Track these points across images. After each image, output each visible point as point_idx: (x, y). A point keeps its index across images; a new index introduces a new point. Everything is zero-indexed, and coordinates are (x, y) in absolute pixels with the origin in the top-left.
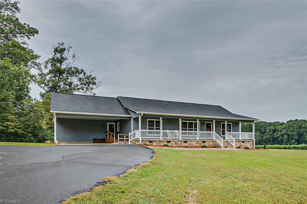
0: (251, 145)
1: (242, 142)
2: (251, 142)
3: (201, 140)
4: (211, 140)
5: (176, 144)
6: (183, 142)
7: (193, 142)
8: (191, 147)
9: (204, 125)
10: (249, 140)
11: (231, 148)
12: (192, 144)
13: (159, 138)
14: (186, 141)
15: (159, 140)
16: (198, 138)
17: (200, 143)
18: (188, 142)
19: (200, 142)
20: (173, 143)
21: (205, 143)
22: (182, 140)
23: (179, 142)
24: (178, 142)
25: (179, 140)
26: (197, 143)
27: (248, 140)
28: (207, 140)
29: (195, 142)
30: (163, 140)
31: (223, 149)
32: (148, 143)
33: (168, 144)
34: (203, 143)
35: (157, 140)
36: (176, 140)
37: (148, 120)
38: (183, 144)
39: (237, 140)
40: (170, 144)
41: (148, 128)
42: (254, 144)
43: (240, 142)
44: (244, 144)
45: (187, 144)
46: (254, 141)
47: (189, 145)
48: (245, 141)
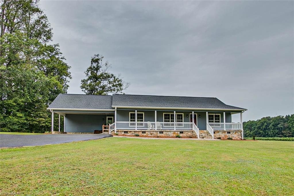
0: (238, 136)
1: (227, 133)
2: (239, 132)
3: (178, 131)
4: (189, 131)
5: (151, 134)
6: (159, 132)
7: (169, 133)
8: (168, 137)
9: (188, 116)
10: (236, 131)
11: (209, 138)
12: (169, 134)
13: (134, 129)
14: (163, 132)
15: (134, 130)
16: (175, 129)
17: (178, 133)
18: (164, 133)
20: (149, 134)
21: (183, 133)
22: (158, 131)
23: (155, 133)
24: (153, 132)
25: (154, 131)
26: (174, 133)
27: (234, 131)
28: (184, 131)
29: (171, 132)
30: (137, 131)
33: (143, 134)
34: (180, 133)
35: (132, 130)
36: (151, 131)
37: (130, 113)
38: (159, 135)
39: (221, 131)
40: (145, 134)
41: (130, 120)
42: (242, 135)
43: (225, 132)
44: (230, 135)
45: (163, 135)
46: (242, 132)
47: (165, 135)
48: (231, 132)
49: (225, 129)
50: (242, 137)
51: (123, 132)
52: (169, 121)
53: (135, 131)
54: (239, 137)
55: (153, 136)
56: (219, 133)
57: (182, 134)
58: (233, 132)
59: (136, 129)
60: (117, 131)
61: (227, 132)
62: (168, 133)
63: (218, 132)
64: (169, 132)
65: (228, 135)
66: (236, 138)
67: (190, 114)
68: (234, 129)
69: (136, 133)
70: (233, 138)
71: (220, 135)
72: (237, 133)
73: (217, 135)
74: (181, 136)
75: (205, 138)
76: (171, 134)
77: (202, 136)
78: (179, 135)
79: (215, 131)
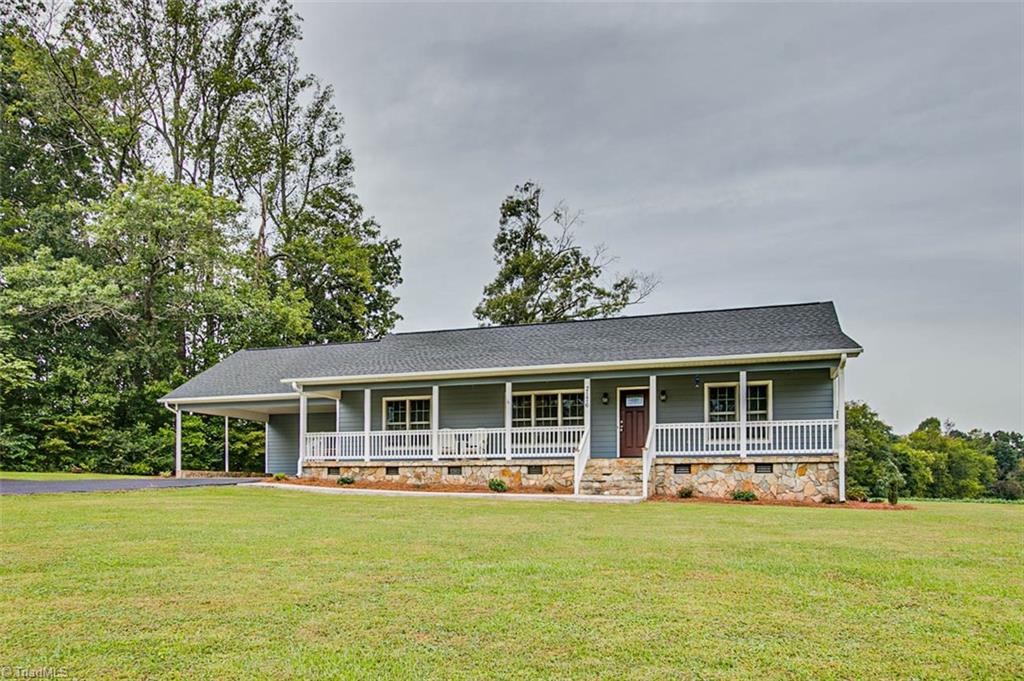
0: (817, 483)
1: (752, 468)
3: (518, 462)
5: (418, 477)
6: (445, 470)
7: (485, 471)
10: (807, 459)
12: (483, 477)
13: (360, 458)
14: (459, 468)
15: (357, 464)
16: (508, 456)
17: (519, 472)
18: (467, 471)
19: (518, 468)
20: (409, 475)
21: (541, 472)
22: (440, 464)
23: (430, 471)
24: (424, 469)
25: (426, 463)
26: (503, 473)
27: (793, 460)
28: (545, 462)
29: (494, 469)
30: (369, 464)
31: (579, 496)
32: (324, 474)
33: (389, 477)
34: (529, 473)
35: (351, 464)
36: (416, 464)
37: (385, 400)
38: (447, 478)
40: (396, 478)
41: (385, 427)
42: (838, 478)
43: (743, 467)
44: (769, 477)
45: (461, 479)
46: (838, 463)
47: (469, 480)
48: (775, 466)
49: (743, 453)
50: (838, 487)
51: (326, 470)
52: (529, 424)
53: (363, 465)
54: (819, 488)
55: (423, 482)
56: (710, 471)
57: (535, 476)
58: (786, 466)
59: (367, 457)
60: (304, 468)
61: (757, 465)
62: (479, 474)
63: (708, 465)
64: (486, 466)
65: (756, 478)
66: (807, 492)
67: (621, 392)
68: (797, 452)
69: (367, 472)
70: (789, 496)
71: (717, 481)
72: (811, 471)
73: (700, 481)
74: (532, 482)
75: (606, 493)
76: (492, 475)
77: (600, 482)
78: (524, 480)
79: (687, 461)
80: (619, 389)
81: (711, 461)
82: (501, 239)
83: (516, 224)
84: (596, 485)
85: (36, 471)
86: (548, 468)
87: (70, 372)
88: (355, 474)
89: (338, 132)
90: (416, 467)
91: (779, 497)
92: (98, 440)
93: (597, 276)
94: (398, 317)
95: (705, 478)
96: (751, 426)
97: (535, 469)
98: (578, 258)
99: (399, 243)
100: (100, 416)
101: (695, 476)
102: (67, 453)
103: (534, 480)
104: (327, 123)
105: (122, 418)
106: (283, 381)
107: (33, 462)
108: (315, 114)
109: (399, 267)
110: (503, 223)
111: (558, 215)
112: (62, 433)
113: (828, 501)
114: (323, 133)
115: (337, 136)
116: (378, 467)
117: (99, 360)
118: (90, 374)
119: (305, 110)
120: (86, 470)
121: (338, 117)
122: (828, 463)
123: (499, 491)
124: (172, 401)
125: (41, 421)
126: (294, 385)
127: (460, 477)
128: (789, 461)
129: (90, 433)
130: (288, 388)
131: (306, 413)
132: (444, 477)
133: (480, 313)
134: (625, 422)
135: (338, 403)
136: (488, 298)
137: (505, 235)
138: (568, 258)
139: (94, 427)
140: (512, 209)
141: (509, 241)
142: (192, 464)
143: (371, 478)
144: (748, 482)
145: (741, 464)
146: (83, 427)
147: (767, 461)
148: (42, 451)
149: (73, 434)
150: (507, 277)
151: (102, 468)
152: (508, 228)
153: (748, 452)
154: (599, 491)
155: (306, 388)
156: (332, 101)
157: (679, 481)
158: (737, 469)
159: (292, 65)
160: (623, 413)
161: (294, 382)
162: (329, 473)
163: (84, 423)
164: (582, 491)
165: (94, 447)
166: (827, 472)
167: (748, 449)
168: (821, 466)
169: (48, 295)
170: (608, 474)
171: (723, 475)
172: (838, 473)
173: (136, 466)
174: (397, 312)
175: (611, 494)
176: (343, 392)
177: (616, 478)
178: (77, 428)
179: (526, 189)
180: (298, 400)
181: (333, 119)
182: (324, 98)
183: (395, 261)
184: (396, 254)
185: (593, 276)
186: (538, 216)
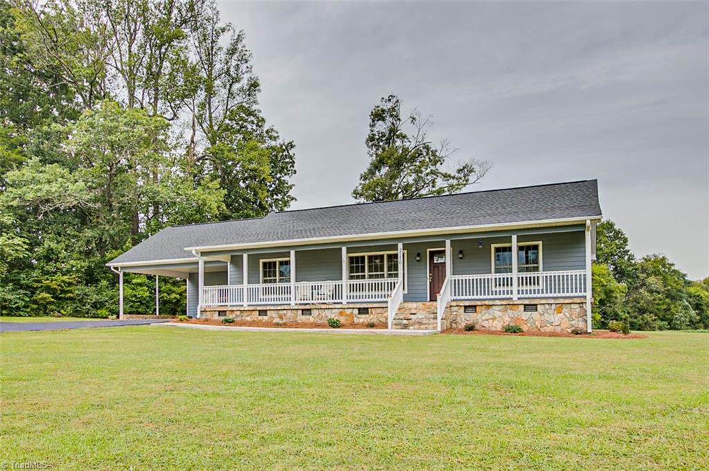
0: (571, 319)
1: (522, 308)
3: (351, 306)
4: (384, 305)
5: (281, 317)
6: (300, 312)
7: (328, 312)
9: (418, 259)
10: (562, 301)
11: (426, 328)
12: (327, 317)
13: (241, 304)
14: (310, 310)
15: (238, 308)
17: (352, 313)
18: (315, 313)
19: (351, 310)
20: (274, 316)
21: (367, 313)
22: (296, 307)
23: (289, 313)
24: (285, 312)
25: (286, 307)
26: (341, 314)
27: (552, 301)
29: (334, 311)
30: (247, 308)
31: (391, 330)
32: (216, 316)
33: (260, 318)
34: (359, 313)
35: (234, 308)
36: (279, 308)
37: (261, 261)
38: (301, 318)
39: (498, 302)
40: (265, 318)
41: (261, 281)
42: (586, 315)
43: (515, 307)
44: (534, 314)
45: (310, 319)
46: (585, 303)
47: (317, 319)
48: (538, 306)
49: (515, 296)
50: (586, 322)
51: (217, 313)
52: (363, 277)
53: (242, 309)
54: (572, 323)
55: (284, 321)
56: (491, 310)
57: (364, 316)
58: (547, 306)
59: (245, 303)
60: (201, 311)
61: (525, 305)
62: (323, 315)
63: (489, 306)
64: (329, 309)
65: (526, 315)
66: (563, 326)
67: (430, 252)
68: (555, 295)
69: (245, 314)
70: (549, 329)
71: (496, 318)
72: (565, 310)
73: (484, 318)
74: (361, 321)
75: (411, 327)
76: (333, 315)
77: (407, 319)
78: (355, 319)
79: (473, 303)
80: (428, 250)
81: (491, 303)
82: (371, 139)
83: (382, 127)
84: (405, 322)
85: (30, 316)
86: (373, 309)
87: (53, 245)
88: (237, 316)
89: (248, 64)
90: (279, 310)
91: (542, 330)
92: (73, 293)
93: (441, 164)
94: (292, 199)
95: (487, 316)
96: (520, 276)
97: (363, 311)
98: (428, 150)
99: (294, 144)
100: (74, 276)
101: (479, 315)
102: (50, 303)
103: (363, 319)
104: (240, 58)
105: (90, 277)
106: (186, 249)
107: (28, 310)
108: (232, 51)
109: (294, 162)
110: (372, 126)
111: (413, 119)
112: (48, 289)
113: (576, 333)
114: (238, 65)
115: (248, 67)
116: (253, 311)
117: (74, 237)
118: (67, 246)
119: (225, 50)
120: (65, 315)
121: (248, 53)
122: (579, 303)
123: (334, 328)
124: (116, 265)
125: (33, 281)
126: (194, 252)
127: (311, 317)
128: (549, 302)
129: (68, 289)
130: (190, 254)
131: (203, 271)
132: (299, 318)
133: (356, 194)
134: (433, 274)
135: (229, 264)
136: (363, 182)
137: (374, 135)
138: (421, 151)
139: (70, 284)
140: (378, 116)
141: (378, 139)
142: (140, 310)
143: (248, 319)
144: (518, 319)
145: (513, 305)
146: (63, 284)
147: (533, 303)
148: (35, 302)
149: (56, 289)
150: (376, 167)
151: (76, 313)
152: (376, 130)
153: (519, 296)
154: (406, 327)
155: (203, 254)
156: (244, 42)
157: (468, 318)
158: (511, 309)
159: (215, 17)
160: (432, 268)
161: (193, 249)
162: (219, 315)
163: (63, 281)
164: (394, 326)
165: (71, 299)
166: (578, 310)
167: (519, 293)
168: (573, 306)
169: (37, 191)
170: (414, 314)
171: (500, 314)
172: (586, 311)
173: (99, 312)
174: (292, 196)
175: (414, 329)
176: (232, 256)
177: (420, 317)
178: (59, 285)
179: (390, 100)
180: (197, 263)
181: (245, 55)
182: (239, 39)
183: (291, 158)
184: (291, 152)
185: (438, 164)
186: (399, 119)
